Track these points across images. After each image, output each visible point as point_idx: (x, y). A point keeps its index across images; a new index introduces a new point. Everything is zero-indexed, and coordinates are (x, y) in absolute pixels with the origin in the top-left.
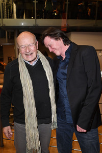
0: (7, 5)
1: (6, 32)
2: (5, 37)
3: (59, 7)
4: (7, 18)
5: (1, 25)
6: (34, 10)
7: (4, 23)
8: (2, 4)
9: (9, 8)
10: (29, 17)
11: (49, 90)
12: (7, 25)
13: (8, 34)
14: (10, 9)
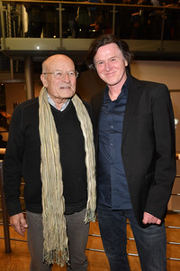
0: (12, 14)
1: (11, 61)
2: (10, 70)
3: (100, 18)
4: (13, 36)
5: (3, 49)
6: (58, 24)
7: (7, 45)
8: (4, 13)
9: (16, 19)
10: (49, 35)
11: (85, 153)
12: (12, 48)
13: (14, 65)
14: (17, 22)
